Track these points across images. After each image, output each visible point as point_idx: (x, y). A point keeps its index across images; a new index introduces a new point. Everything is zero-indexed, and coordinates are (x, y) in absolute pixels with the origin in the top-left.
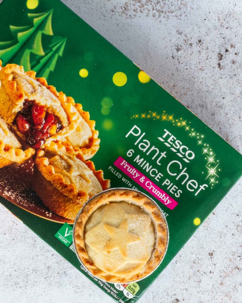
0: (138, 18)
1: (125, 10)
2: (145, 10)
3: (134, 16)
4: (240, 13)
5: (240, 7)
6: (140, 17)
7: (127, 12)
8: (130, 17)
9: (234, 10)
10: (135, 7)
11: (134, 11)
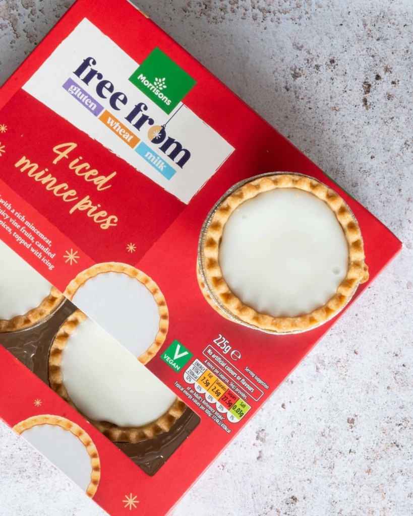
0: (228, 22)
1: (206, 8)
2: (239, 9)
3: (221, 20)
4: (400, 13)
5: (400, 4)
6: (230, 20)
7: (209, 12)
8: (215, 21)
9: (390, 8)
10: (222, 4)
11: (222, 10)
